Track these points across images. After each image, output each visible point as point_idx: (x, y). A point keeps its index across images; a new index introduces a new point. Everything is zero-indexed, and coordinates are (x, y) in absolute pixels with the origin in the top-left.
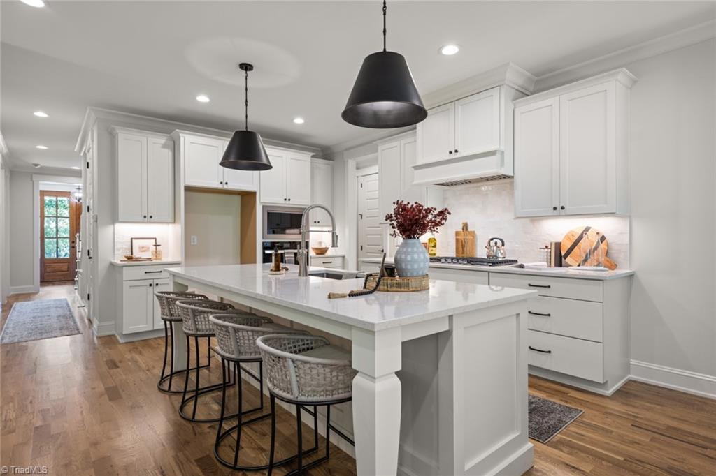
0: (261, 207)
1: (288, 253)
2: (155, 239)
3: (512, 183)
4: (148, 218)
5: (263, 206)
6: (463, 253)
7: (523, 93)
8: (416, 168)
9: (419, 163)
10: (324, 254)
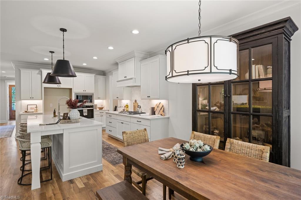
0: (74, 94)
1: (84, 109)
2: (36, 105)
3: (140, 87)
4: (32, 98)
5: (75, 93)
6: (135, 110)
7: (144, 58)
8: (118, 81)
9: (119, 80)
10: (102, 109)
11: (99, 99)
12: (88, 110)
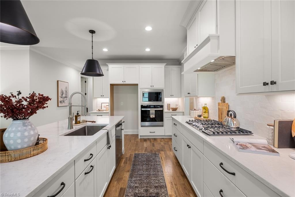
0: (140, 90)
4: (102, 97)
10: (175, 111)
11: (172, 97)
12: (155, 111)
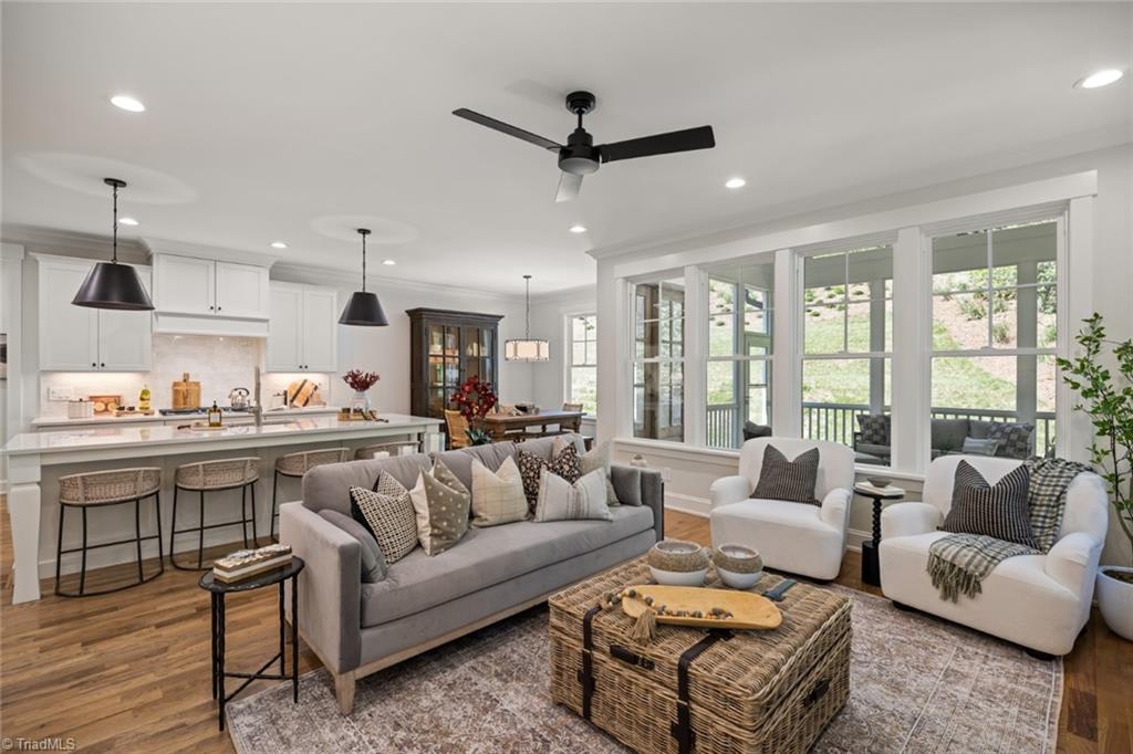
6: (185, 404)
